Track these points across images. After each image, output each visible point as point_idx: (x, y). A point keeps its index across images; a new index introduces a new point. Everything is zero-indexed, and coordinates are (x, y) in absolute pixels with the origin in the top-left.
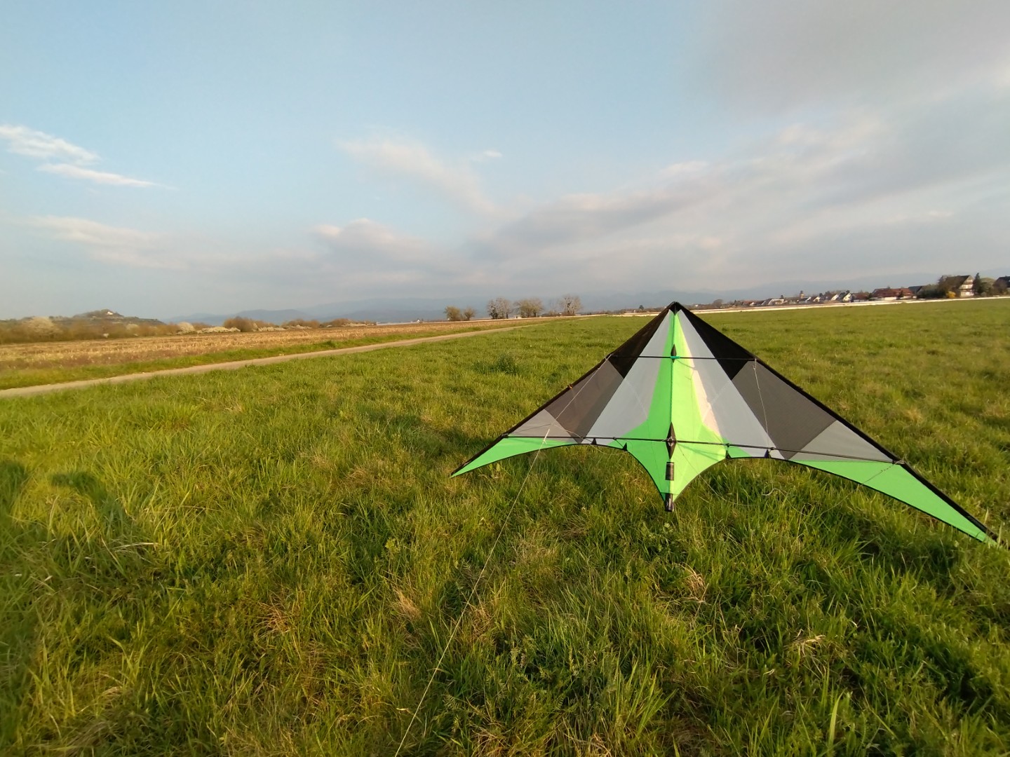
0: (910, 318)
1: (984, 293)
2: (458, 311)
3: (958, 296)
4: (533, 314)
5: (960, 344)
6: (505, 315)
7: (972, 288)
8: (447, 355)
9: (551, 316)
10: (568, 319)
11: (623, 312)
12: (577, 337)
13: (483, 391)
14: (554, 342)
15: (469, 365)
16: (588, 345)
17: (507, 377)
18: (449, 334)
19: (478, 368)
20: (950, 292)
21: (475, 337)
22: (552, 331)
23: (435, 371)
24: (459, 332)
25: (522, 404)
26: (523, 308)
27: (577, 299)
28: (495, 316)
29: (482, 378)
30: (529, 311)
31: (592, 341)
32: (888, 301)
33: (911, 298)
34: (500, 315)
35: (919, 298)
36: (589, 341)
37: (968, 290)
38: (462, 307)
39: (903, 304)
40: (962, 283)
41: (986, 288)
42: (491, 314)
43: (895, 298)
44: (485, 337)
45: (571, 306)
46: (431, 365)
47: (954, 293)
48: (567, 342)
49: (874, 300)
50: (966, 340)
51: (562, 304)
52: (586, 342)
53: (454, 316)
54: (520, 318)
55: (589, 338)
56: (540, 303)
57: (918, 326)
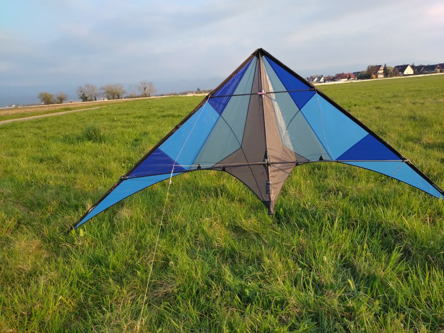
0: (359, 90)
1: (389, 75)
2: (51, 96)
3: (377, 77)
4: (117, 97)
5: (389, 102)
6: (93, 98)
7: (383, 73)
8: (37, 131)
9: (132, 97)
10: (146, 99)
11: (186, 93)
12: (154, 111)
13: (69, 159)
14: (135, 115)
15: (58, 138)
16: (163, 117)
17: (94, 145)
18: (41, 114)
19: (67, 140)
20: (373, 75)
21: (66, 115)
22: (133, 108)
23: (22, 146)
24: (52, 112)
25: (107, 167)
26: (108, 92)
27: (151, 84)
28: (85, 99)
29: (70, 147)
30: (113, 94)
31: (165, 113)
32: (343, 81)
33: (355, 79)
34: (89, 98)
35: (358, 79)
36: (163, 114)
37: (381, 74)
38: (54, 93)
39: (352, 82)
40: (378, 69)
41: (390, 72)
42: (81, 98)
43: (347, 79)
44: (74, 114)
45: (147, 90)
46: (18, 140)
47: (375, 76)
48: (145, 115)
49: (336, 81)
50: (392, 100)
51: (139, 88)
52: (160, 114)
53: (47, 100)
54: (106, 100)
55: (163, 112)
56: (122, 88)
57: (365, 94)
